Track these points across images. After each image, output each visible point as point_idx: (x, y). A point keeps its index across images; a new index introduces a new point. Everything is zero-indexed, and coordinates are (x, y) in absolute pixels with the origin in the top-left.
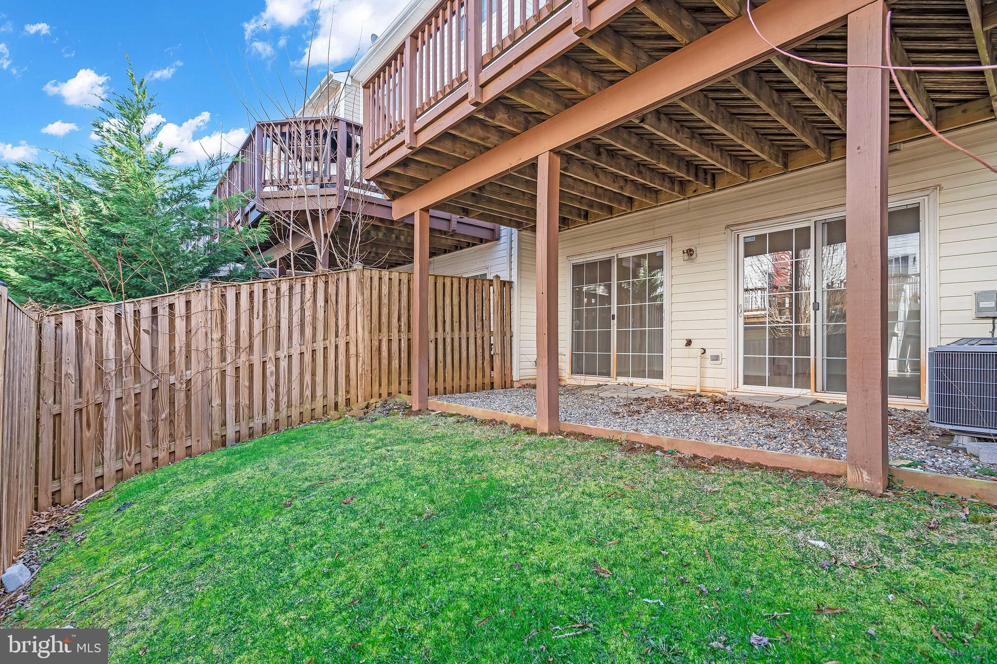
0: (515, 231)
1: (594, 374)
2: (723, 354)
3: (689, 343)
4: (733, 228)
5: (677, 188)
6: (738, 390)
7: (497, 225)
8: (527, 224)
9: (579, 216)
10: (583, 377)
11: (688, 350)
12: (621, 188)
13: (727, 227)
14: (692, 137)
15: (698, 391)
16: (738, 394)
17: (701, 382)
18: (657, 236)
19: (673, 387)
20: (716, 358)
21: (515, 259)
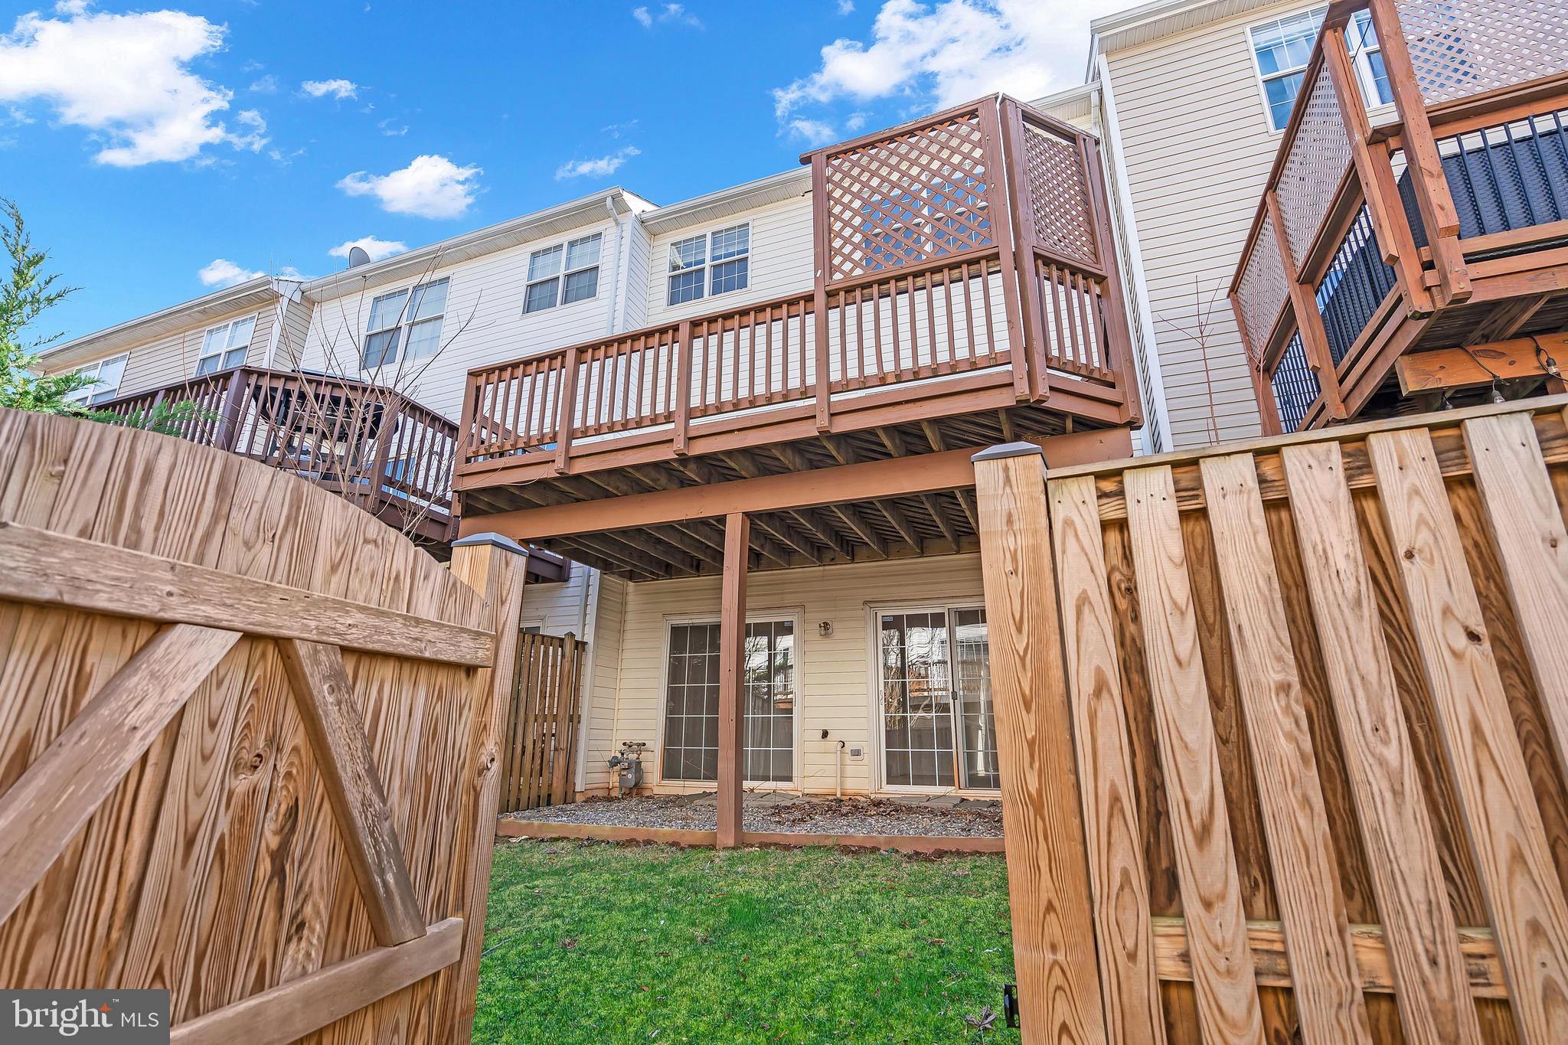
0: (595, 573)
1: (697, 778)
2: (865, 748)
3: (825, 734)
4: (872, 605)
5: (816, 554)
6: (882, 791)
7: (567, 559)
8: (619, 567)
9: (692, 566)
10: (680, 783)
11: (823, 743)
12: (762, 546)
13: (865, 603)
14: (854, 514)
15: (839, 795)
16: (882, 796)
17: (842, 783)
18: (786, 603)
19: (807, 791)
20: (856, 753)
21: (592, 610)
